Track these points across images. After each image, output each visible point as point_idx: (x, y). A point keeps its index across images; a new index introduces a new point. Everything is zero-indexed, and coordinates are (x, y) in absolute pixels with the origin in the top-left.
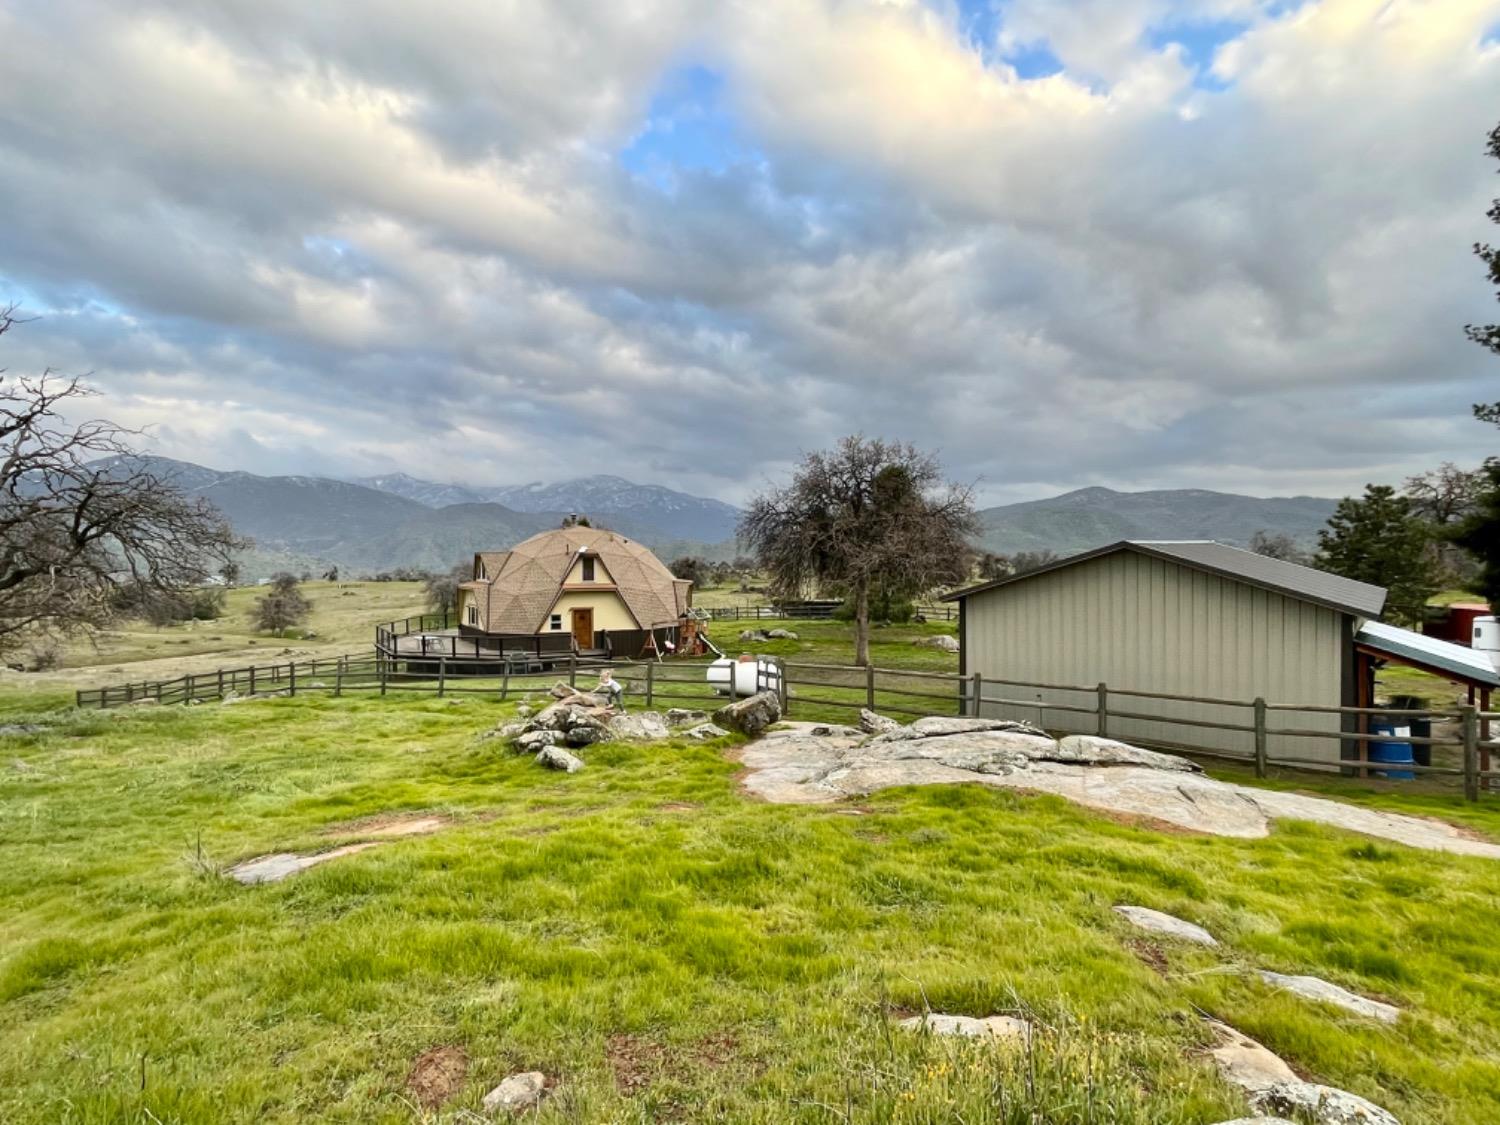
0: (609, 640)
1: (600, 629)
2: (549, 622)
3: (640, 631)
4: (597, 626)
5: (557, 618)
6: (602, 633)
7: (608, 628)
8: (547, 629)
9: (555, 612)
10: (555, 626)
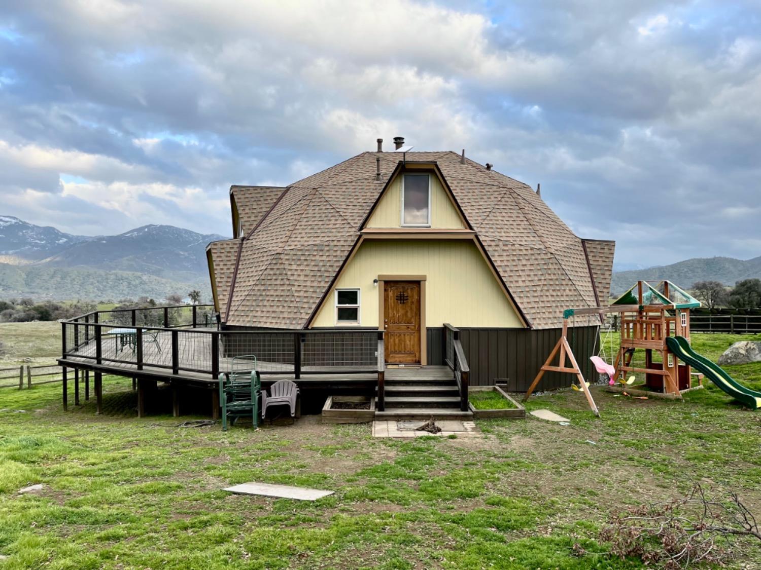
0: (458, 347)
1: (439, 325)
2: (333, 304)
3: (526, 331)
4: (433, 318)
5: (349, 297)
6: (444, 331)
7: (457, 322)
8: (329, 319)
9: (346, 284)
10: (344, 314)
